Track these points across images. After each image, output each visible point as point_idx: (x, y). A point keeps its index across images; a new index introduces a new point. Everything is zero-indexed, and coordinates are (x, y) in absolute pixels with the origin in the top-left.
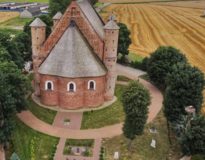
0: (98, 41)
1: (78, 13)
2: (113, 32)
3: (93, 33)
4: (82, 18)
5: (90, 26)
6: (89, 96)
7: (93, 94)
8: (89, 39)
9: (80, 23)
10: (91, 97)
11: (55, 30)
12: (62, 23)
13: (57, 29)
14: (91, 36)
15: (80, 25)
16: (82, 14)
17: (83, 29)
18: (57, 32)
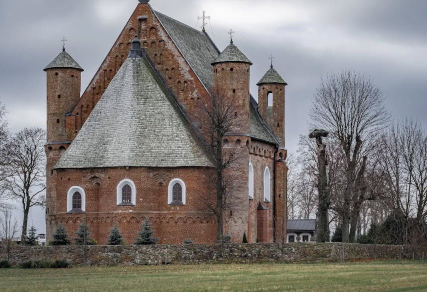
0: (200, 96)
1: (154, 31)
2: (232, 69)
3: (188, 77)
4: (162, 43)
5: (181, 61)
6: (172, 222)
7: (181, 216)
8: (178, 93)
9: (158, 55)
10: (176, 223)
11: (100, 75)
12: (117, 56)
13: (105, 70)
14: (183, 86)
15: (158, 60)
16: (161, 33)
17: (165, 67)
18: (106, 79)
